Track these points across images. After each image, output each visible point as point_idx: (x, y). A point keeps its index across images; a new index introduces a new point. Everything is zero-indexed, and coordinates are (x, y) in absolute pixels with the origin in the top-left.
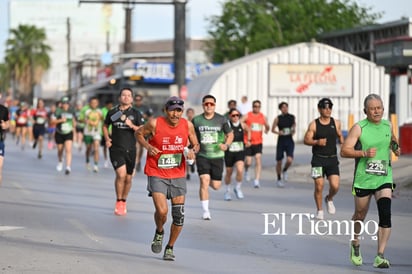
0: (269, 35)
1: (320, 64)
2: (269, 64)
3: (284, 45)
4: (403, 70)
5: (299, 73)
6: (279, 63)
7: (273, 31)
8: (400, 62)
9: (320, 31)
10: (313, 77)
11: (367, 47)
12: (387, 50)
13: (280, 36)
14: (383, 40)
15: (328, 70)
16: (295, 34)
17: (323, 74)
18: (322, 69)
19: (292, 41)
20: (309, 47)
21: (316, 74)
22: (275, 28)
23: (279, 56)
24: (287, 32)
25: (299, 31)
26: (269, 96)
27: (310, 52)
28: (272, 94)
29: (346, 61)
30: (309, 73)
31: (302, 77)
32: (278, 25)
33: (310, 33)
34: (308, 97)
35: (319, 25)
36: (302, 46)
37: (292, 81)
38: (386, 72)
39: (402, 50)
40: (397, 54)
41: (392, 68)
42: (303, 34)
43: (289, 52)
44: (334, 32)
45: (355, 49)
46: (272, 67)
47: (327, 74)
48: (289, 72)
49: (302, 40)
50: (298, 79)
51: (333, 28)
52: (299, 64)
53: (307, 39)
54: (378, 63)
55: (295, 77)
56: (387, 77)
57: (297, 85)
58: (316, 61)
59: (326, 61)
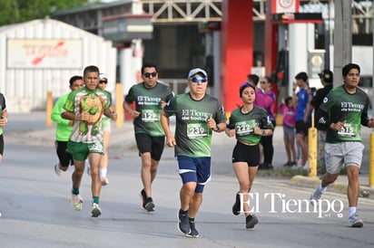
0: (7, 13)
1: (53, 39)
2: (7, 40)
3: (20, 21)
4: (128, 44)
5: (34, 47)
6: (16, 38)
7: (10, 9)
8: (125, 37)
9: (53, 9)
10: (47, 50)
11: (96, 24)
12: (113, 26)
13: (17, 13)
14: (110, 17)
15: (61, 44)
16: (31, 12)
17: (55, 48)
18: (55, 43)
19: (28, 18)
20: (44, 23)
21: (50, 48)
22: (13, 7)
23: (16, 32)
24: (23, 10)
25: (34, 9)
26: (7, 68)
27: (44, 28)
28: (10, 65)
29: (77, 36)
30: (44, 47)
31: (37, 50)
32: (15, 4)
33: (44, 11)
34: (43, 69)
35: (52, 4)
36: (37, 22)
37: (28, 54)
38: (113, 46)
39: (126, 26)
40: (122, 29)
41: (118, 42)
42: (37, 12)
43: (25, 28)
44: (66, 10)
45: (85, 25)
46: (10, 42)
47: (60, 48)
48: (25, 46)
49: (37, 18)
50: (33, 52)
51: (65, 6)
52: (35, 39)
53: (41, 16)
54: (106, 37)
55: (30, 50)
56: (114, 51)
57: (33, 58)
58: (49, 36)
59: (58, 36)
